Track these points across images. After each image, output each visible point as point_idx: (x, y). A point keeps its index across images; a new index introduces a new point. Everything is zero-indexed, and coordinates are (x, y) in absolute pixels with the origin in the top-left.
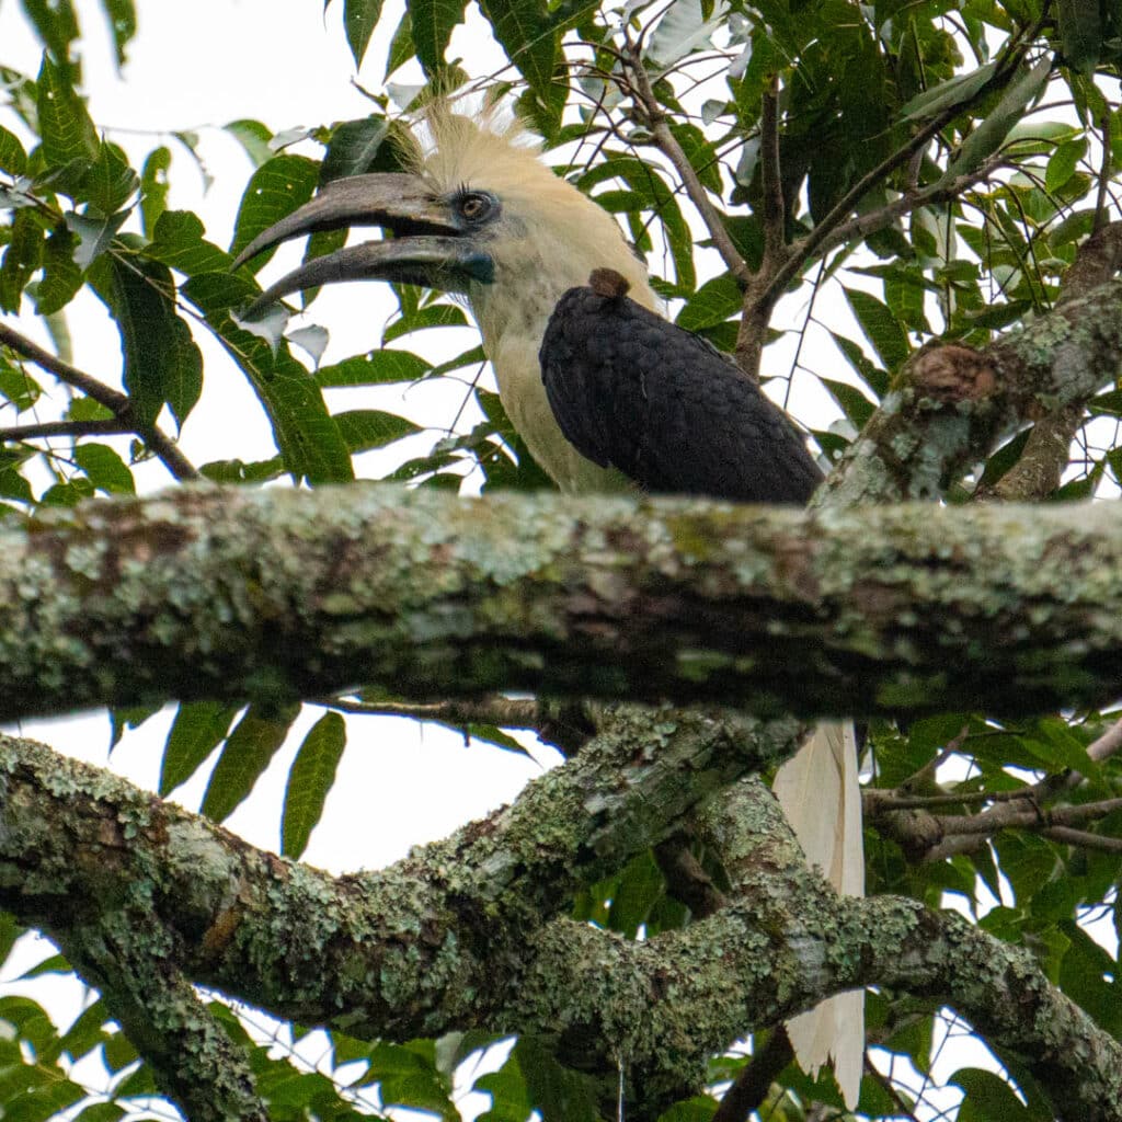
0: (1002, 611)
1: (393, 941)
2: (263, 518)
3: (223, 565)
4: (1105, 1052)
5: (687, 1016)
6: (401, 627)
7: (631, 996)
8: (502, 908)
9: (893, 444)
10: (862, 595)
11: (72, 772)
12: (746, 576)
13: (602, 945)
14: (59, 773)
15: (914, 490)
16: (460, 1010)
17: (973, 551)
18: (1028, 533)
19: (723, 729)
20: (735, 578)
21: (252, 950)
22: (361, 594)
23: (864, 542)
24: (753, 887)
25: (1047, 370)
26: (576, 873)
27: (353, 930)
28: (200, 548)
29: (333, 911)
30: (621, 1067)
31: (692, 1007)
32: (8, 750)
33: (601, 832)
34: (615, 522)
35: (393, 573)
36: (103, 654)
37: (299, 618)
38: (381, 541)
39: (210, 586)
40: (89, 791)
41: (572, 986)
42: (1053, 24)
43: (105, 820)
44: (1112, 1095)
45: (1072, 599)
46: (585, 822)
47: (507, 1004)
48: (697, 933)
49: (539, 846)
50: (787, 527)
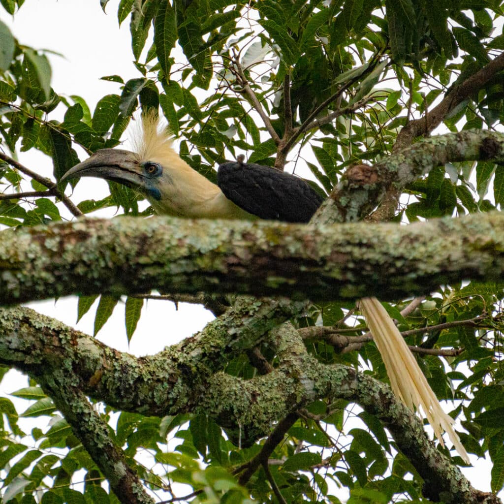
0: (386, 262)
1: (159, 381)
2: (117, 229)
3: (102, 246)
4: (414, 421)
5: (264, 408)
6: (167, 269)
7: (244, 401)
8: (198, 369)
9: (340, 200)
10: (335, 256)
11: (43, 320)
12: (292, 249)
13: (234, 382)
14: (38, 320)
15: (348, 218)
16: (182, 406)
17: (375, 241)
18: (395, 234)
19: (279, 305)
20: (288, 250)
21: (107, 384)
22: (152, 257)
23: (335, 237)
24: (288, 361)
25: (396, 173)
26: (225, 356)
27: (144, 377)
28: (93, 240)
29: (137, 370)
30: (240, 426)
31: (266, 405)
32: (20, 311)
33: (234, 341)
34: (245, 230)
35: (164, 249)
36: (59, 278)
37: (130, 266)
38: (159, 237)
39: (97, 253)
40: (49, 326)
41: (223, 397)
42: (389, 48)
43: (55, 337)
44: (417, 436)
45: (411, 258)
46: (228, 338)
47: (199, 404)
48: (267, 378)
49: (212, 346)
50: (308, 232)
